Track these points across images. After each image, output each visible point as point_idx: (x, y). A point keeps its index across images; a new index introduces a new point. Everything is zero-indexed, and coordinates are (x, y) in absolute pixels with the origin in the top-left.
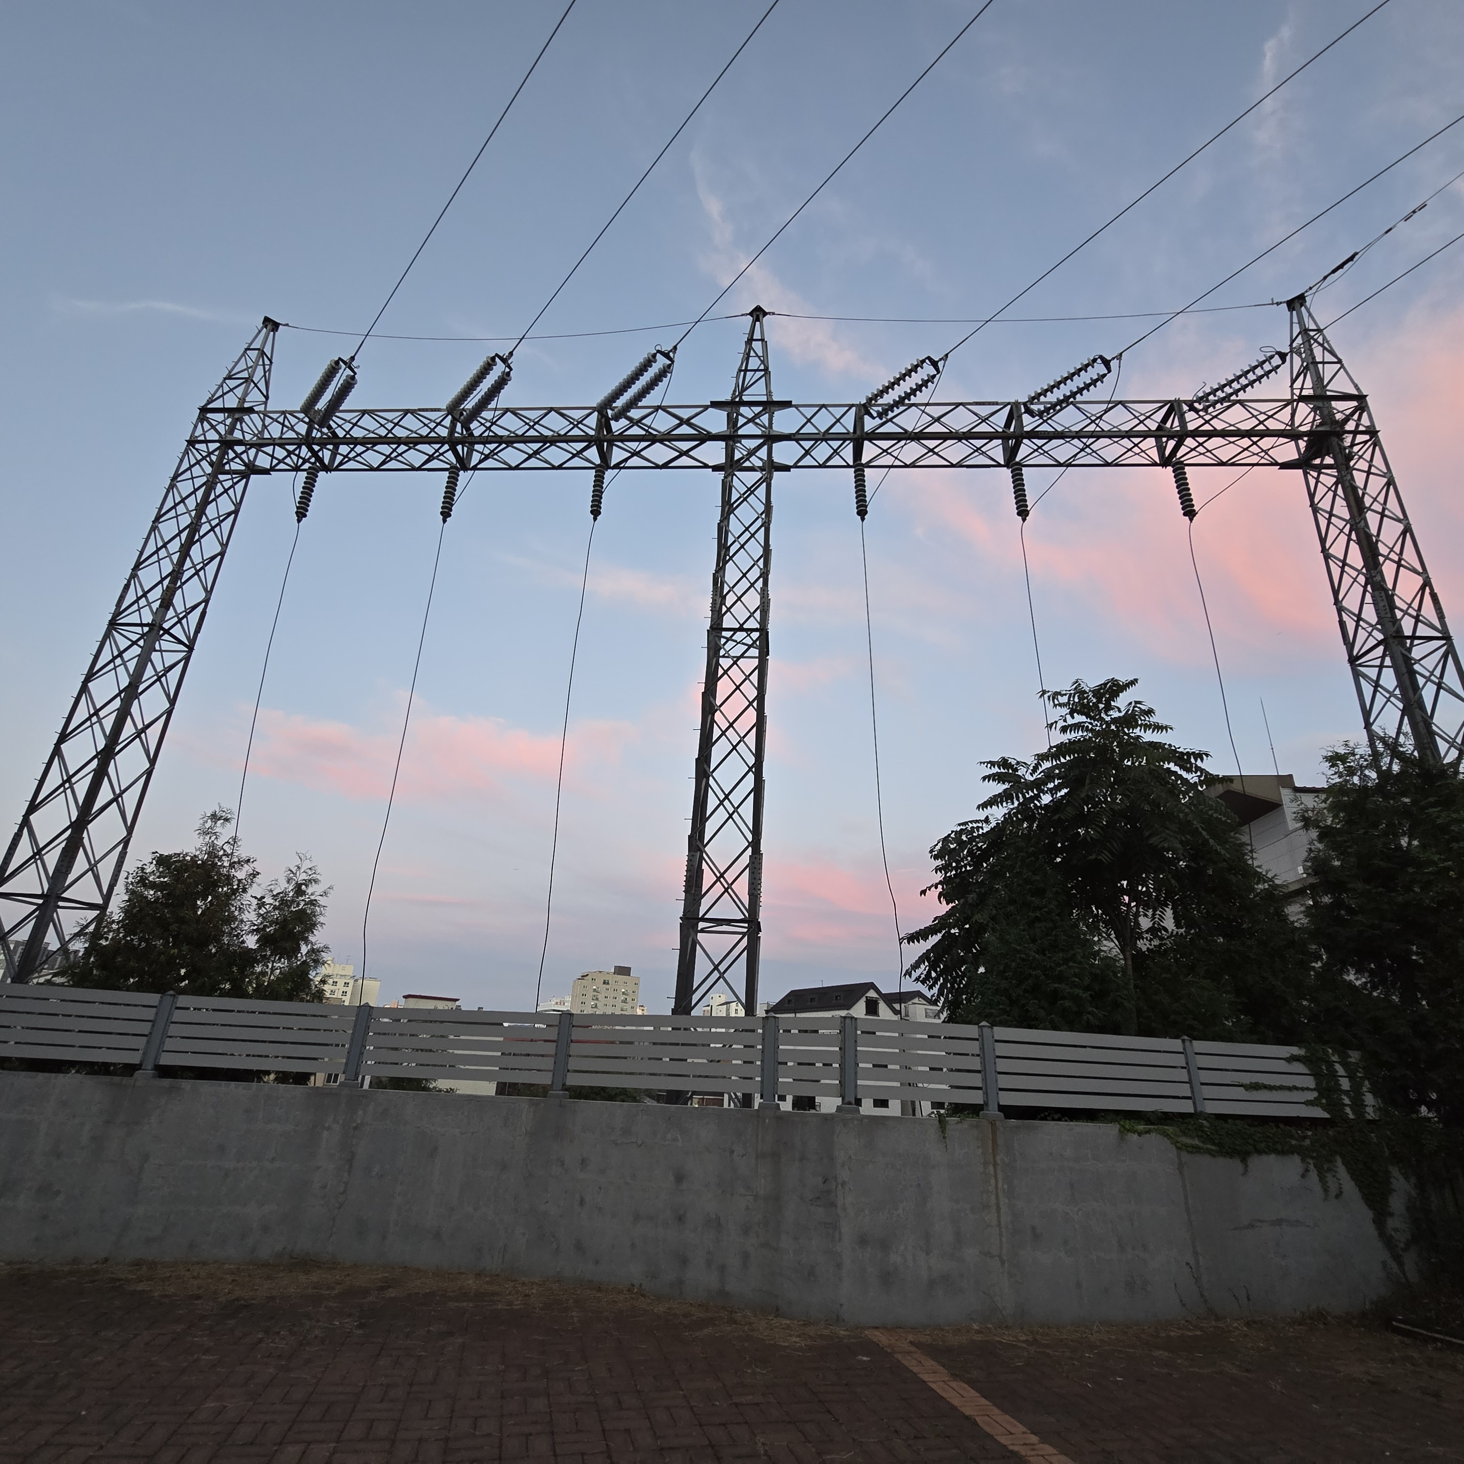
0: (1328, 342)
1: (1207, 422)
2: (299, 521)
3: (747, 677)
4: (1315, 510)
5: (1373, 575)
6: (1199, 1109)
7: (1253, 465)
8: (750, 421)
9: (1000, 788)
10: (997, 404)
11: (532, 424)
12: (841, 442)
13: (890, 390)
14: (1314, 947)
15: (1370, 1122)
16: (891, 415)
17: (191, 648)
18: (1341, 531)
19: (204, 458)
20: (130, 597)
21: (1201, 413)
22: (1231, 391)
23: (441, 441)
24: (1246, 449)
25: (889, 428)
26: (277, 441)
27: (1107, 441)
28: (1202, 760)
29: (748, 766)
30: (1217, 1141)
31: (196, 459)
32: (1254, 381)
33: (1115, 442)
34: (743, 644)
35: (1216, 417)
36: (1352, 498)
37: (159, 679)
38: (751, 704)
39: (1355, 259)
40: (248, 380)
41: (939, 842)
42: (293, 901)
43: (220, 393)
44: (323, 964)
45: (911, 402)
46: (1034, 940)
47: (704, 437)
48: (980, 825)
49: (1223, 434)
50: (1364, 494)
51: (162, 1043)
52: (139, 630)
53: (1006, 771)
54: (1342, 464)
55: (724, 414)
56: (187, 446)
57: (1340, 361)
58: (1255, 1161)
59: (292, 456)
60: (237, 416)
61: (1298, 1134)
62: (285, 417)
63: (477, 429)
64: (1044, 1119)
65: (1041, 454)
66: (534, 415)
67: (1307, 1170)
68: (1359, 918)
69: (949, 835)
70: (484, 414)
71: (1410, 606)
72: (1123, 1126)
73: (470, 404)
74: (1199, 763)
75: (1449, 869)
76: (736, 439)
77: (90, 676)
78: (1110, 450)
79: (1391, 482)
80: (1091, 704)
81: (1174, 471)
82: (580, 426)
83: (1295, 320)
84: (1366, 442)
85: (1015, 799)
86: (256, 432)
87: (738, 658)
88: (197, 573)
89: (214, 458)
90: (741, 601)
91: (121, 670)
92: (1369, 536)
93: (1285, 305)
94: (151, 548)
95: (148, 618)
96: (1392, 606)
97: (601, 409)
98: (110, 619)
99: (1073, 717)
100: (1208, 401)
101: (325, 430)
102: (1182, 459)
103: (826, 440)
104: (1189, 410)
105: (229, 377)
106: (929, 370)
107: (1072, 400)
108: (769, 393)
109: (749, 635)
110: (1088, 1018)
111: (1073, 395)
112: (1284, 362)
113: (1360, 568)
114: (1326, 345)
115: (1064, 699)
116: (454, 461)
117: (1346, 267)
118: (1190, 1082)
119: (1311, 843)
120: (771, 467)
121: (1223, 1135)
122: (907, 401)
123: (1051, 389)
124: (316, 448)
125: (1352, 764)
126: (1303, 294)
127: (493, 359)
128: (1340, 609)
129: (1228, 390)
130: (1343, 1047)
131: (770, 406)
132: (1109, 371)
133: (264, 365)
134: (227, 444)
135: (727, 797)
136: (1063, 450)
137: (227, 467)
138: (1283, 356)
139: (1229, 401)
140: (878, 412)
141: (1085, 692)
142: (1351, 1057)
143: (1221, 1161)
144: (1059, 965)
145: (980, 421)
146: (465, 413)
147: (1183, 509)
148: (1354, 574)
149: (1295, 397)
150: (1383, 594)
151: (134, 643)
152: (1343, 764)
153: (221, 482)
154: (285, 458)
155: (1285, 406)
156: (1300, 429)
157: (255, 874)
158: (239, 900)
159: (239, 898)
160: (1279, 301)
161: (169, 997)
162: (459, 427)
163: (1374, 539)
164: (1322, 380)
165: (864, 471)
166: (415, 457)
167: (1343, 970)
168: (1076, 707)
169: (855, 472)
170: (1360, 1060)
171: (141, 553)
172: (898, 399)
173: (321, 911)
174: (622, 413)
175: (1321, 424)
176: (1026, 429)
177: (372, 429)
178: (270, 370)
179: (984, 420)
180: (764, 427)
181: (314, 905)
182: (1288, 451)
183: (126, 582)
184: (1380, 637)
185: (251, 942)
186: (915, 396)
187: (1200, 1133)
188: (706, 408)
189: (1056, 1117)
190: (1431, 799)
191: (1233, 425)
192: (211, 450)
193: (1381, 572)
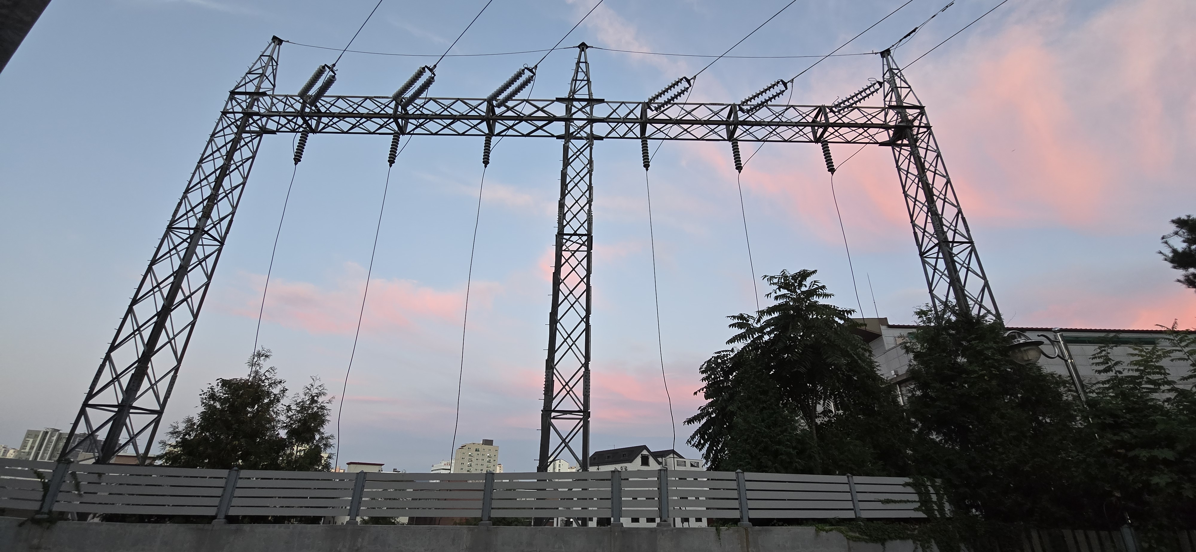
0: (903, 76)
1: (840, 119)
2: (296, 164)
3: (580, 263)
4: (899, 169)
5: (932, 207)
6: (858, 516)
7: (866, 143)
8: (580, 110)
9: (738, 331)
10: (723, 105)
11: (446, 108)
12: (633, 124)
13: (662, 95)
14: (913, 420)
15: (948, 519)
16: (662, 109)
17: (222, 243)
18: (913, 181)
19: (233, 123)
20: (182, 211)
21: (836, 114)
22: (853, 102)
23: (388, 116)
24: (861, 134)
25: (662, 117)
26: (282, 114)
27: (785, 128)
28: (851, 314)
29: (581, 318)
30: (869, 534)
31: (228, 123)
32: (865, 97)
33: (789, 129)
34: (577, 243)
35: (844, 116)
36: (919, 163)
37: (200, 263)
38: (582, 280)
39: (916, 31)
40: (262, 75)
41: (705, 363)
42: (309, 407)
43: (243, 82)
44: (330, 447)
45: (675, 102)
46: (763, 421)
47: (551, 119)
48: (728, 353)
49: (849, 125)
50: (924, 161)
51: (230, 501)
52: (187, 231)
53: (742, 321)
54: (913, 144)
55: (563, 106)
56: (221, 115)
57: (910, 87)
58: (890, 544)
59: (291, 123)
60: (255, 97)
61: (911, 527)
62: (287, 99)
63: (411, 110)
64: (774, 525)
65: (748, 134)
66: (447, 103)
67: (916, 548)
68: (938, 403)
69: (711, 359)
70: (417, 101)
71: (951, 224)
72: (818, 527)
73: (408, 95)
74: (849, 316)
75: (984, 375)
76: (571, 120)
77: (154, 262)
78: (787, 133)
79: (939, 155)
80: (790, 283)
81: (822, 146)
82: (476, 109)
83: (885, 63)
84: (925, 132)
85: (748, 338)
86: (268, 108)
87: (575, 251)
88: (227, 195)
89: (239, 123)
90: (576, 218)
91: (175, 257)
92: (928, 184)
93: (880, 54)
94: (196, 180)
95: (193, 224)
96: (942, 224)
97: (490, 101)
98: (168, 224)
99: (780, 291)
100: (840, 107)
101: (313, 108)
102: (826, 139)
103: (625, 123)
104: (830, 112)
105: (250, 73)
106: (685, 84)
107: (765, 104)
108: (590, 94)
109: (580, 238)
110: (796, 465)
111: (766, 101)
112: (881, 87)
113: (924, 203)
114: (902, 78)
115: (776, 281)
116: (397, 129)
117: (911, 35)
118: (852, 500)
119: (910, 361)
120: (592, 138)
121: (871, 530)
122: (672, 102)
123: (754, 97)
124: (307, 118)
125: (930, 316)
126: (889, 49)
127: (424, 69)
128: (914, 226)
129: (851, 101)
130: (932, 476)
131: (591, 101)
132: (786, 89)
133: (273, 66)
134: (248, 115)
135: (569, 336)
136: (761, 132)
137: (248, 129)
138: (881, 84)
139: (852, 107)
140: (655, 107)
141: (787, 277)
142: (937, 482)
143: (871, 545)
144: (778, 435)
145: (714, 114)
146: (404, 100)
147: (828, 167)
148: (921, 206)
149: (887, 106)
150: (937, 217)
151: (185, 240)
152: (925, 316)
153: (243, 139)
154: (286, 124)
155: (882, 111)
156: (890, 124)
157: (284, 391)
158: (276, 408)
159: (274, 406)
160: (876, 52)
161: (234, 471)
162: (400, 109)
163: (931, 186)
164: (901, 97)
165: (647, 141)
166: (371, 126)
167: (929, 433)
168: (782, 284)
169: (642, 142)
170: (941, 484)
171: (190, 183)
172: (667, 100)
173: (327, 413)
174: (502, 103)
175: (901, 122)
176: (740, 119)
177: (344, 108)
178: (276, 69)
179: (716, 114)
180: (588, 113)
181: (322, 409)
182: (884, 136)
183: (179, 201)
184: (936, 241)
185: (283, 434)
186: (677, 99)
187: (859, 530)
188: (553, 101)
189: (780, 524)
190: (973, 336)
191: (854, 121)
192: (237, 119)
193: (935, 205)
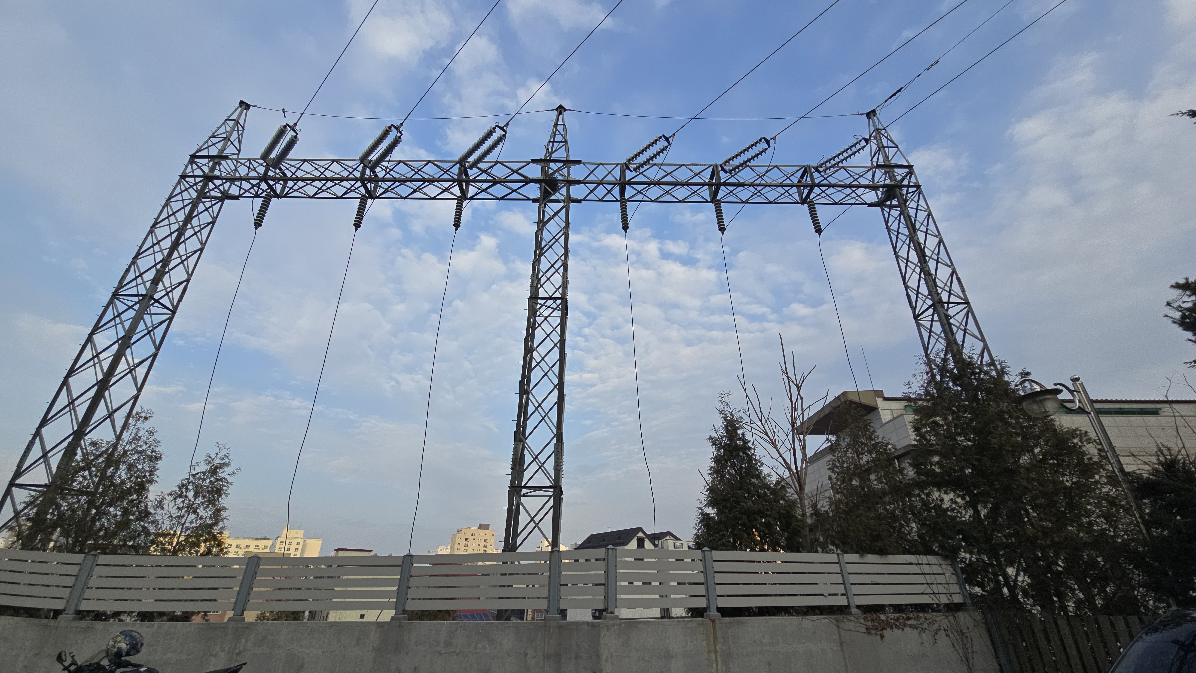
0: (890, 136)
1: (825, 179)
2: (256, 228)
3: (554, 330)
4: (889, 230)
5: (924, 267)
6: (851, 603)
7: (852, 204)
8: (556, 172)
10: (705, 165)
11: (416, 170)
12: (612, 186)
13: (641, 155)
16: (642, 170)
17: (174, 312)
18: (904, 242)
19: (191, 187)
20: (131, 276)
21: (822, 174)
22: (839, 160)
23: (356, 180)
24: (848, 195)
25: (641, 178)
26: (244, 178)
27: (769, 189)
29: (554, 385)
31: (186, 187)
32: (851, 155)
33: (774, 190)
34: (551, 308)
35: (831, 175)
36: (909, 223)
37: (148, 333)
39: (902, 91)
40: (227, 139)
43: (206, 146)
45: (654, 163)
47: (527, 181)
49: (836, 186)
50: (915, 221)
51: (83, 592)
52: (135, 299)
54: (902, 204)
55: (540, 167)
56: (179, 178)
57: (897, 147)
58: (889, 636)
59: (255, 188)
60: (216, 161)
62: (250, 163)
63: (380, 173)
65: (732, 196)
66: (417, 165)
70: (385, 163)
71: (945, 285)
73: (374, 157)
77: (95, 330)
78: (772, 194)
79: (930, 214)
81: (808, 207)
82: (448, 172)
83: (871, 123)
84: (914, 192)
86: (230, 171)
87: (548, 317)
88: (182, 262)
89: (199, 187)
90: (550, 281)
91: (119, 327)
92: (920, 245)
93: (865, 115)
94: (148, 244)
95: (142, 291)
96: (936, 286)
97: (461, 162)
98: (113, 291)
100: (826, 166)
101: (277, 171)
102: (813, 200)
103: (603, 185)
104: (816, 171)
105: (213, 137)
106: (664, 143)
107: (748, 163)
108: (568, 156)
109: (555, 302)
111: (749, 160)
112: (867, 144)
113: (916, 264)
116: (364, 193)
117: (897, 95)
120: (569, 200)
122: (651, 162)
123: (736, 157)
124: (271, 183)
126: (875, 110)
127: (390, 127)
128: (907, 287)
129: (837, 160)
131: (568, 163)
132: (769, 146)
133: (238, 130)
134: (208, 179)
135: (540, 405)
136: (744, 194)
137: (208, 194)
138: (866, 141)
139: (838, 167)
140: (634, 168)
143: (868, 638)
145: (695, 175)
146: (371, 162)
147: (815, 229)
148: (913, 266)
149: (874, 166)
150: (930, 278)
151: (130, 307)
153: (203, 203)
154: (250, 189)
155: (868, 171)
156: (878, 184)
160: (862, 113)
161: (91, 556)
162: (368, 171)
163: (923, 247)
164: (888, 157)
165: (626, 204)
166: (339, 190)
169: (621, 204)
171: (141, 248)
172: (646, 161)
174: (474, 165)
175: (889, 182)
176: (722, 181)
177: (309, 171)
178: (242, 134)
179: (697, 175)
180: (565, 175)
182: (871, 197)
183: (127, 267)
184: (931, 303)
186: (656, 159)
188: (528, 163)
191: (840, 181)
192: (196, 182)
193: (928, 265)
